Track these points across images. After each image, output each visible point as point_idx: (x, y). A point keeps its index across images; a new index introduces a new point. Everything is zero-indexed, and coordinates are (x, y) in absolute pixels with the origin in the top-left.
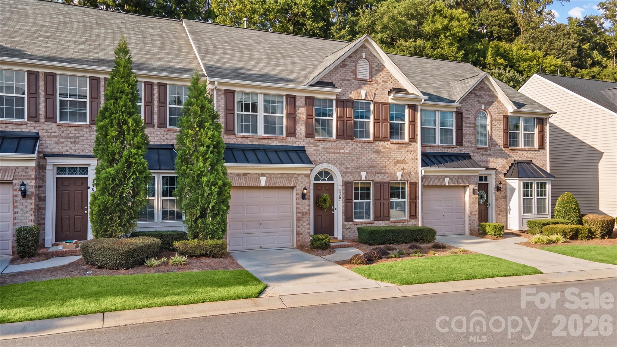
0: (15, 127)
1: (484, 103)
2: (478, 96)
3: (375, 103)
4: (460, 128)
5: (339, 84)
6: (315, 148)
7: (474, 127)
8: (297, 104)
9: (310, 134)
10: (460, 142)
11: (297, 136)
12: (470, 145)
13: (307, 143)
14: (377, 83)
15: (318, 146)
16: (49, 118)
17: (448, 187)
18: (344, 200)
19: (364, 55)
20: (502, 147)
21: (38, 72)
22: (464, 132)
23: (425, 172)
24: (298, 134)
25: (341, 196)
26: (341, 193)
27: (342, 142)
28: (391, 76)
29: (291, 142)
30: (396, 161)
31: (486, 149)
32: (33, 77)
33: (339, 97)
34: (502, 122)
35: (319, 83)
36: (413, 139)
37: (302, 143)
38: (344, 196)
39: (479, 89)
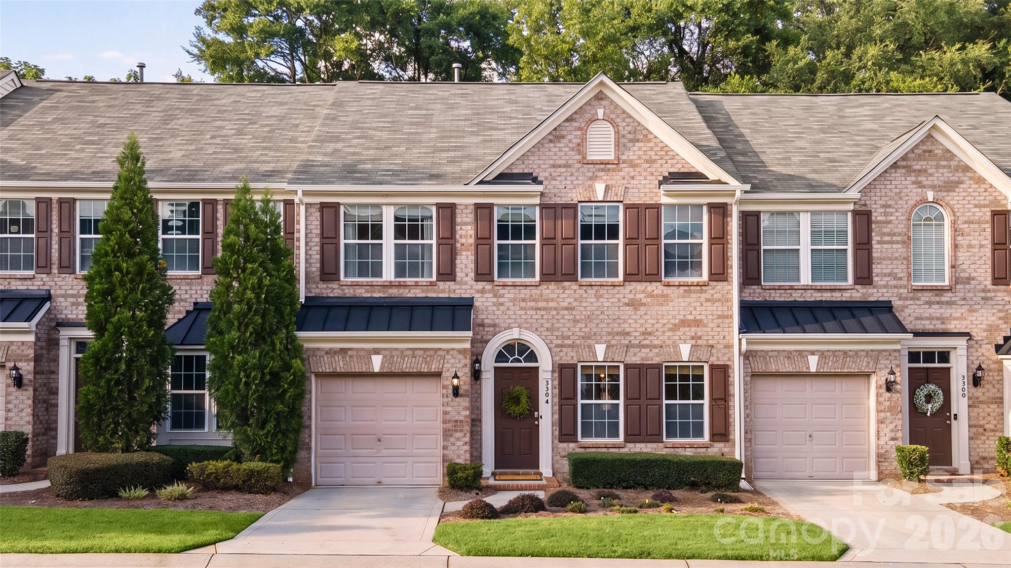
0: (19, 283)
1: (933, 187)
2: (914, 171)
3: (627, 207)
4: (863, 245)
5: (547, 174)
6: (495, 300)
7: (904, 242)
8: (458, 220)
9: (483, 274)
10: (864, 277)
11: (458, 279)
12: (894, 283)
13: (478, 291)
14: (633, 165)
15: (502, 296)
16: (63, 267)
17: (818, 375)
18: (556, 400)
19: (600, 113)
20: (988, 283)
21: (51, 199)
22: (875, 255)
23: (748, 343)
24: (459, 275)
25: (550, 392)
26: (550, 386)
27: (552, 286)
28: (665, 149)
29: (446, 291)
30: (677, 321)
31: (940, 291)
32: (43, 206)
33: (547, 201)
34: (988, 227)
35: (503, 178)
36: (719, 274)
37: (468, 291)
38: (557, 391)
39: (920, 155)
